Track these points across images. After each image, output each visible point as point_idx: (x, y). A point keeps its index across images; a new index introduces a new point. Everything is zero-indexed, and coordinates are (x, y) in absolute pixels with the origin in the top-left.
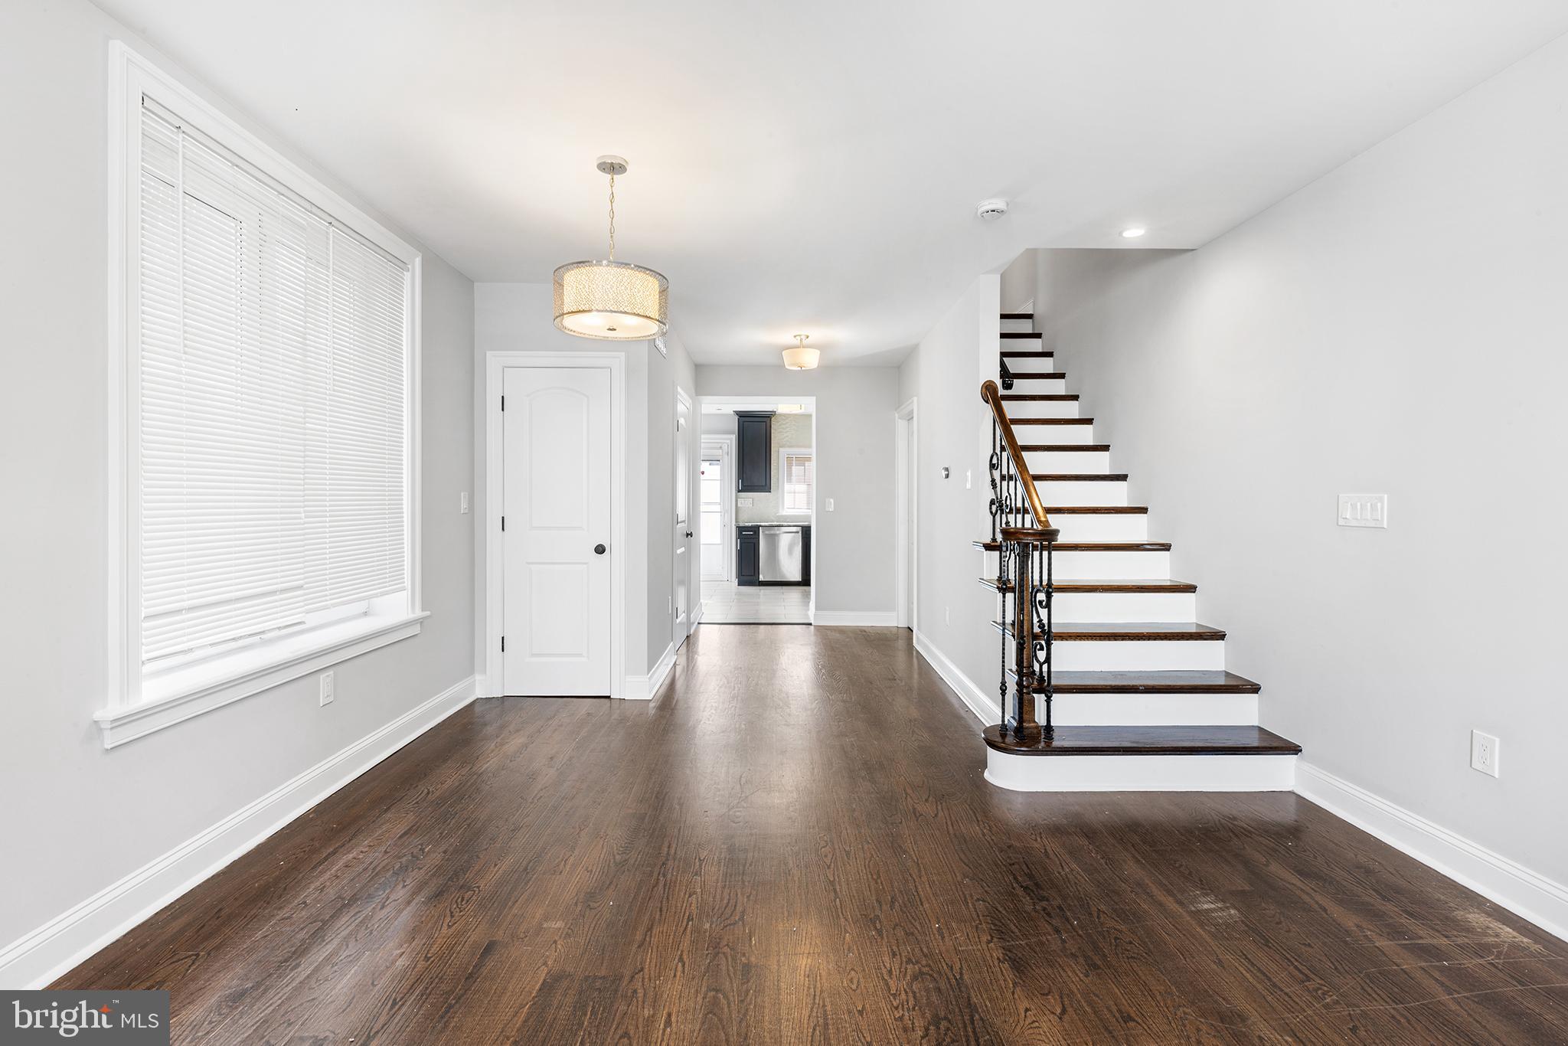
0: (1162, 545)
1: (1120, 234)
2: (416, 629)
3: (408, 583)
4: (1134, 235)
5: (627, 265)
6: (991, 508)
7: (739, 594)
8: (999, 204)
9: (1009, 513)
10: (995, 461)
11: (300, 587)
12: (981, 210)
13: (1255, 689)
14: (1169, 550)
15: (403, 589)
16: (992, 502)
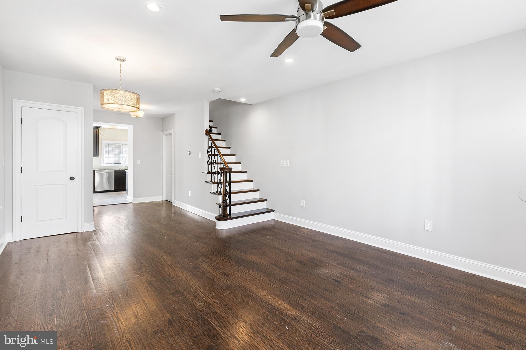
0: (245, 171)
1: (240, 100)
4: (243, 100)
5: (129, 91)
6: (207, 163)
8: (219, 90)
9: (215, 164)
10: (209, 150)
12: (214, 90)
13: (266, 200)
14: (246, 172)
16: (208, 161)
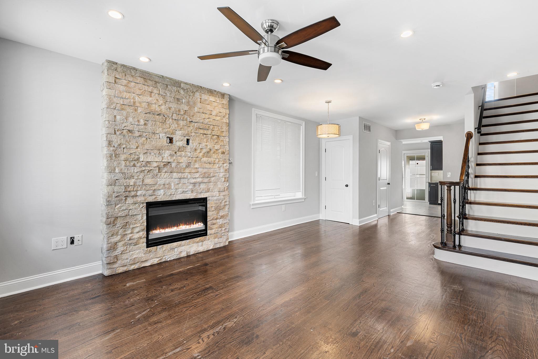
2: (303, 200)
3: (301, 191)
7: (430, 207)
11: (279, 189)
15: (301, 192)
